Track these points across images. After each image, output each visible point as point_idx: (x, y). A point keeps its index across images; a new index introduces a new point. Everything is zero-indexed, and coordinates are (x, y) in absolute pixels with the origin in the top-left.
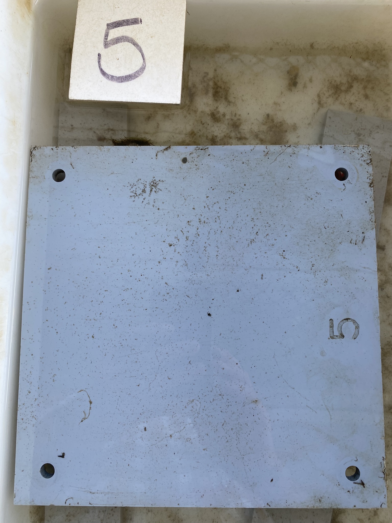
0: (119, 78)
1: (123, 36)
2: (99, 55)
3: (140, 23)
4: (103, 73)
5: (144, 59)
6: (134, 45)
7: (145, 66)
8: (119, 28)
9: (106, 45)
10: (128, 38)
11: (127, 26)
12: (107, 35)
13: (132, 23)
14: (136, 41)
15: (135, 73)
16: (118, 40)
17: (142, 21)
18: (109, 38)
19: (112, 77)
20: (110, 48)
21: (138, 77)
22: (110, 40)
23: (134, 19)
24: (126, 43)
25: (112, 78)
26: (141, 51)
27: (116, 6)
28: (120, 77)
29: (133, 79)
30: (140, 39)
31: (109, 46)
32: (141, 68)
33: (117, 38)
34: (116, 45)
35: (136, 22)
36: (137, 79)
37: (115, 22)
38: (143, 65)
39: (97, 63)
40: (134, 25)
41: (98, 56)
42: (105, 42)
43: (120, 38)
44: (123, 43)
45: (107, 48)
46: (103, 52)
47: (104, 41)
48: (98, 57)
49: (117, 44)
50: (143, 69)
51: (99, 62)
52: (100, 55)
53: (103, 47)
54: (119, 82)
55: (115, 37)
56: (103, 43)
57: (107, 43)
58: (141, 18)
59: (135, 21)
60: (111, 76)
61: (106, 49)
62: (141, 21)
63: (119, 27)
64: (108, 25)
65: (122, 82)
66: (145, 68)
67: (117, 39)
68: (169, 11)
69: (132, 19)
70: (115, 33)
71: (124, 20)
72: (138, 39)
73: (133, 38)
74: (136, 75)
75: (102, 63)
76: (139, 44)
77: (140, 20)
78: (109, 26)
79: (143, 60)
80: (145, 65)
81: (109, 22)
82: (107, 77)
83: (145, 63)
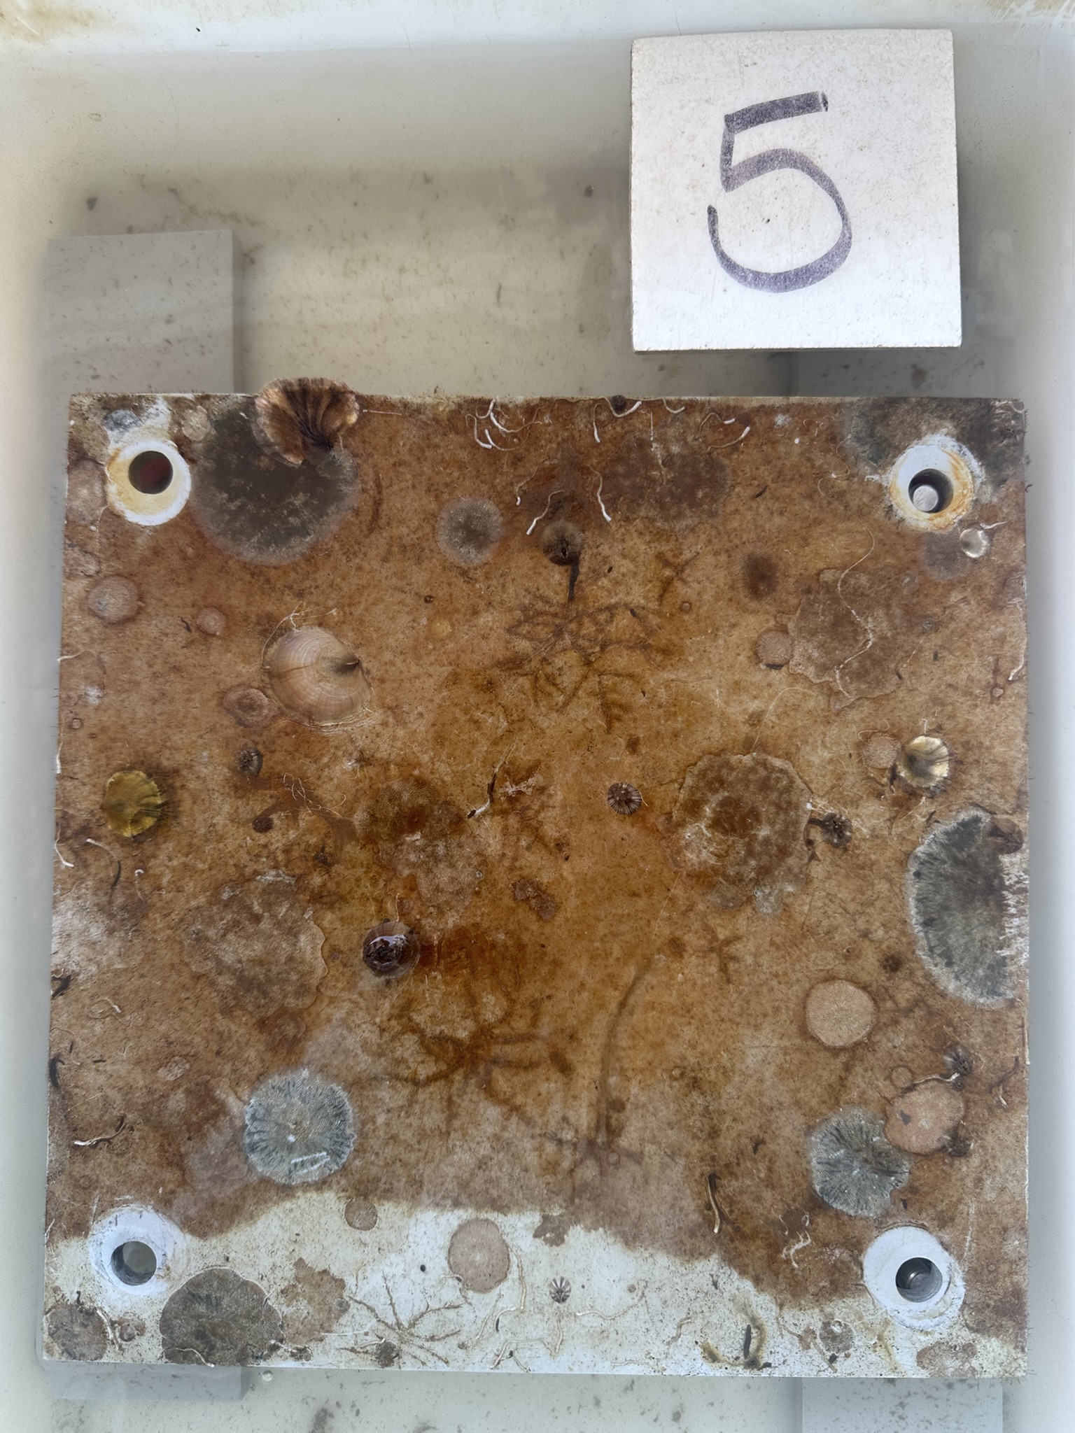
0: (777, 276)
1: (776, 151)
2: (711, 211)
3: (824, 109)
4: (730, 266)
5: (844, 217)
6: (812, 176)
7: (850, 238)
8: (761, 125)
9: (729, 181)
10: (792, 154)
11: (784, 121)
12: (728, 150)
13: (799, 108)
14: (815, 162)
15: (822, 259)
16: (762, 164)
17: (828, 100)
18: (737, 158)
19: (757, 275)
20: (741, 188)
21: (832, 271)
22: (739, 166)
23: (803, 95)
24: (788, 172)
25: (757, 279)
26: (833, 192)
27: (748, 62)
28: (780, 274)
29: (820, 279)
30: (826, 156)
31: (739, 184)
32: (838, 246)
33: (760, 156)
34: (759, 179)
35: (809, 105)
36: (829, 277)
37: (748, 110)
38: (844, 236)
39: (707, 237)
40: (806, 116)
41: (706, 215)
42: (724, 170)
43: (769, 157)
44: (777, 171)
45: (733, 189)
46: (725, 202)
47: (721, 168)
48: (709, 219)
49: (760, 174)
50: (842, 248)
51: (713, 232)
52: (715, 211)
53: (721, 186)
54: (779, 290)
55: (754, 153)
56: (719, 175)
57: (730, 173)
58: (826, 94)
59: (809, 103)
60: (753, 272)
61: (731, 193)
62: (826, 103)
63: (761, 122)
64: (729, 119)
65: (786, 288)
66: (849, 245)
67: (759, 162)
68: (903, 66)
69: (798, 98)
70: (750, 143)
71: (773, 102)
72: (823, 158)
73: (807, 154)
74: (827, 265)
75: (723, 234)
76: (827, 171)
77: (821, 100)
78: (732, 121)
79: (843, 219)
80: (850, 234)
81: (730, 112)
82: (741, 277)
83: (849, 229)
